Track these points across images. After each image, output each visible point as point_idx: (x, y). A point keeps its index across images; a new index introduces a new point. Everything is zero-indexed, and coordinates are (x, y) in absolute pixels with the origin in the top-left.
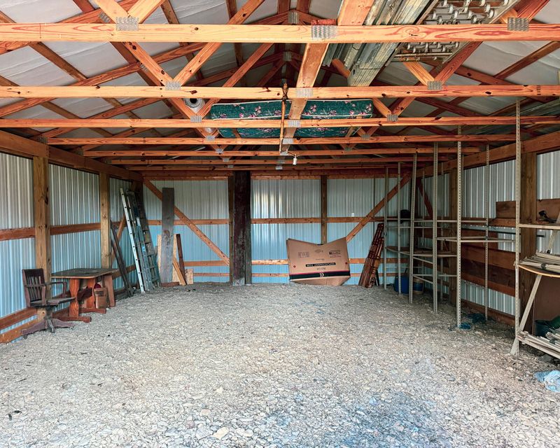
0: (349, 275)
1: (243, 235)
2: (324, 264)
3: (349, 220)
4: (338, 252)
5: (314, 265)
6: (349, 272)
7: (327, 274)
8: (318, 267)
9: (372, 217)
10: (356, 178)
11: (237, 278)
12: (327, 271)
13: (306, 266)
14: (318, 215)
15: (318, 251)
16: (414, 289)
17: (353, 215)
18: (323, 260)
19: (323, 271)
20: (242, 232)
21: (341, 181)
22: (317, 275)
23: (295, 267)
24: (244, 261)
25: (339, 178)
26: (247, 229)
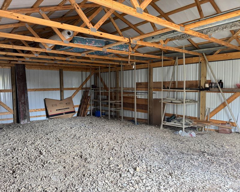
0: (75, 112)
1: (24, 97)
2: (64, 109)
3: (72, 89)
4: (69, 103)
5: (60, 110)
6: (75, 111)
7: (67, 113)
8: (62, 110)
9: (81, 88)
10: (75, 71)
11: (23, 120)
12: (66, 112)
13: (56, 110)
14: (59, 87)
15: (61, 103)
16: (102, 115)
17: (74, 87)
18: (63, 107)
19: (64, 112)
20: (23, 96)
21: (68, 72)
22: (62, 114)
23: (51, 111)
24: (26, 111)
25: (67, 70)
26: (26, 94)
